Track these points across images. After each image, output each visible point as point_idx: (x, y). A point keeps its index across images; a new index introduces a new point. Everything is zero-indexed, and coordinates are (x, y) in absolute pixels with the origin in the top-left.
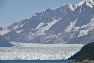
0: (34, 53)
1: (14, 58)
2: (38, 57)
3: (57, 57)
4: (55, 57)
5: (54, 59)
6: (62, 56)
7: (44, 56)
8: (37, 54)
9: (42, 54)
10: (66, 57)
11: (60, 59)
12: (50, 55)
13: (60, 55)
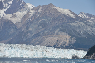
0: (16, 49)
1: (2, 55)
2: (21, 53)
3: (39, 55)
4: (37, 54)
5: (36, 57)
6: (43, 54)
7: (26, 53)
8: (19, 51)
9: (25, 50)
10: (47, 55)
11: (41, 57)
12: (32, 52)
13: (41, 53)
